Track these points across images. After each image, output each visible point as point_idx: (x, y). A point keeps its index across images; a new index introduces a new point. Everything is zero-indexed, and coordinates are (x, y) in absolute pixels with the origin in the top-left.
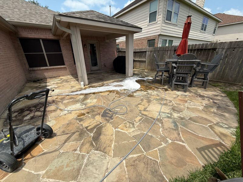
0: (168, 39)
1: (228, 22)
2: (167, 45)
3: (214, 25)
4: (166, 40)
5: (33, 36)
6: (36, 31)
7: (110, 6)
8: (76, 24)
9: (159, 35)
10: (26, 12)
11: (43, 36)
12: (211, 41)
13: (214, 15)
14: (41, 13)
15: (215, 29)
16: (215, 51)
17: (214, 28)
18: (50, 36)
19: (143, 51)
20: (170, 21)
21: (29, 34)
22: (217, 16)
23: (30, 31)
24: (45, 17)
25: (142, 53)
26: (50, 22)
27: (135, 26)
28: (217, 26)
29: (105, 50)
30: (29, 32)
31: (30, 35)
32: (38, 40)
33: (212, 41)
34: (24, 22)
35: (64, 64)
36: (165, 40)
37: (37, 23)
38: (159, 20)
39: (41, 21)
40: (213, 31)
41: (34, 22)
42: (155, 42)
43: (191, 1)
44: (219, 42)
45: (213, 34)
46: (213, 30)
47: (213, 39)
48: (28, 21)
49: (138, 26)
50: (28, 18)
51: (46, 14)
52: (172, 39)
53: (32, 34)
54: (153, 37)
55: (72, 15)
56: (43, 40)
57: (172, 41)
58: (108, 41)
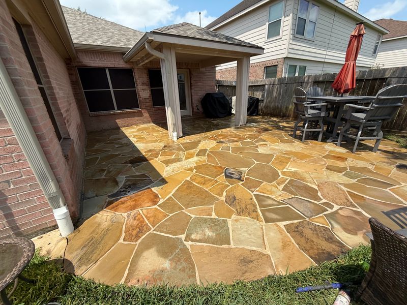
0: (298, 64)
1: (399, 34)
2: (297, 75)
3: (375, 39)
4: (296, 66)
5: (98, 63)
6: (102, 57)
7: (200, 13)
8: (171, 44)
9: (284, 58)
10: (84, 29)
11: (111, 64)
12: (369, 66)
13: (373, 22)
14: (104, 28)
15: (377, 46)
16: (385, 82)
17: (374, 45)
18: (120, 64)
19: (259, 84)
20: (303, 35)
21: (91, 60)
22: (378, 23)
23: (94, 56)
24: (110, 34)
25: (257, 87)
26: (119, 42)
27: (254, 45)
28: (380, 42)
29: (199, 84)
30: (92, 58)
31: (93, 63)
32: (102, 70)
33: (371, 66)
34: (87, 43)
35: (137, 107)
36: (294, 66)
37: (104, 44)
38: (284, 33)
39: (108, 41)
40: (373, 50)
41: (99, 43)
42: (278, 69)
43: (337, 1)
44: (383, 68)
45: (374, 55)
46: (373, 47)
47: (373, 64)
48: (91, 43)
49: (257, 45)
50: (89, 36)
51: (112, 30)
52: (305, 65)
53: (96, 61)
54: (273, 61)
55: (167, 32)
56: (111, 70)
57: (305, 67)
58: (203, 69)
